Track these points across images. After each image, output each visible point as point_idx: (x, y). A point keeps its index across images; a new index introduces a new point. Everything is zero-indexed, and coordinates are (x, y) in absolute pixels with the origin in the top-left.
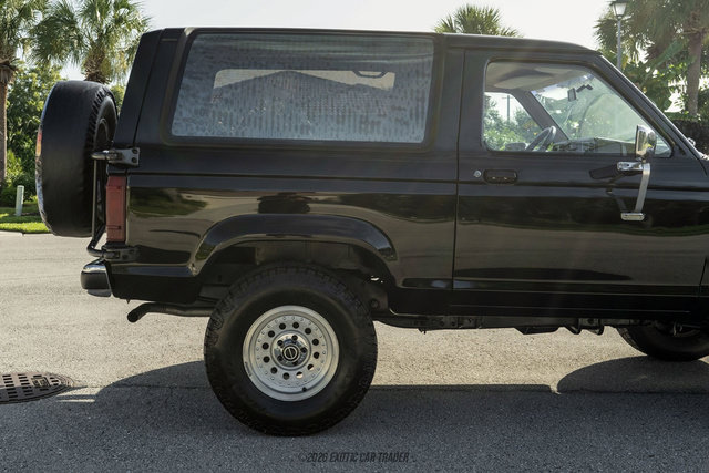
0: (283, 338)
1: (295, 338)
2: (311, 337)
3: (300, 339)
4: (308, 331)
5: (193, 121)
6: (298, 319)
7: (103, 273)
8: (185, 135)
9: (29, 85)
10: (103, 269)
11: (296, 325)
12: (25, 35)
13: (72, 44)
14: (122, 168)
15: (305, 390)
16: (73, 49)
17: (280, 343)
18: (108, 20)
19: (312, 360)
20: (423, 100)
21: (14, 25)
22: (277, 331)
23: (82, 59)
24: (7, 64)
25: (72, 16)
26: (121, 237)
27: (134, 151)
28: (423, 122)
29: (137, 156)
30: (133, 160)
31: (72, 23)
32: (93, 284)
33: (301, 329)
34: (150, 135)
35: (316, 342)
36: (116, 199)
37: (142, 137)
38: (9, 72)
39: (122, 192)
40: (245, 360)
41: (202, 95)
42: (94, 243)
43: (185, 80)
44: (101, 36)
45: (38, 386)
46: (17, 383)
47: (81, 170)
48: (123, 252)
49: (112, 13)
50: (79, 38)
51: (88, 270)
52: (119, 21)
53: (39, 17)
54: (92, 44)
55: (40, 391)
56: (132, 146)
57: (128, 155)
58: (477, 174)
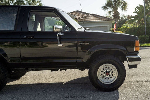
28: (14, 26)
52: (34, 1)
58: (25, 37)
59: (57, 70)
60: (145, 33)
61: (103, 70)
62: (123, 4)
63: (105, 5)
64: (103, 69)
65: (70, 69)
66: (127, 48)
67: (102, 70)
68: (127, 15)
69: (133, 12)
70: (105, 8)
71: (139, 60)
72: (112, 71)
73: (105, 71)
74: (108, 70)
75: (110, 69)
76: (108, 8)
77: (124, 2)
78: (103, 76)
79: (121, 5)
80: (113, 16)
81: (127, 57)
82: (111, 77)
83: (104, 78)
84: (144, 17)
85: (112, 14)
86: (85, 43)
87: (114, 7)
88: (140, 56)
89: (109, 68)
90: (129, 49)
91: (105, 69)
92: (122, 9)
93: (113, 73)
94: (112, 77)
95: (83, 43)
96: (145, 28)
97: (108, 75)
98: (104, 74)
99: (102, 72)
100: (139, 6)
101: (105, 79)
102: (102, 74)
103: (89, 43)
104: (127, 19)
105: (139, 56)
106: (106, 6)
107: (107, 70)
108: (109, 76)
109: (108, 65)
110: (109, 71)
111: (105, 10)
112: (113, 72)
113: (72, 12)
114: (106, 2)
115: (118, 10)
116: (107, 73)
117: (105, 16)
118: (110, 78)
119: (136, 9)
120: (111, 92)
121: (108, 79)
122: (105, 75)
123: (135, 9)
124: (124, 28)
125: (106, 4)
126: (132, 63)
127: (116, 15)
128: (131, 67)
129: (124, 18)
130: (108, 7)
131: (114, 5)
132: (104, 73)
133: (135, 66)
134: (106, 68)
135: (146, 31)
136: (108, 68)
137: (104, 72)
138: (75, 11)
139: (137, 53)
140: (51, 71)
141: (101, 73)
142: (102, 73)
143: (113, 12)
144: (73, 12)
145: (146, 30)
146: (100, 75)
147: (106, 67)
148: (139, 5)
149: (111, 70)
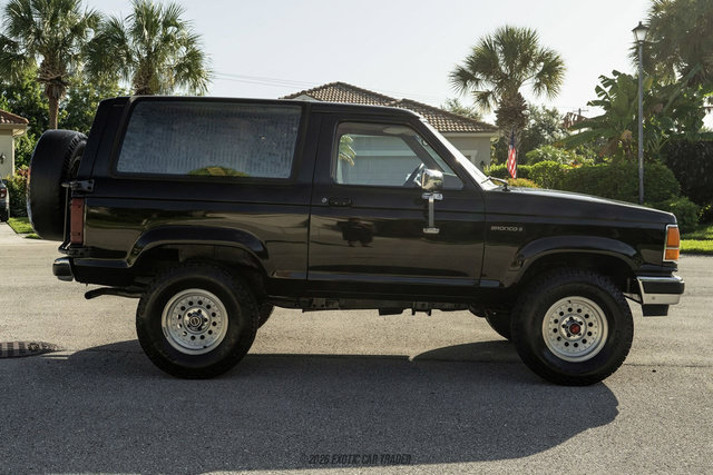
0: (191, 312)
1: (200, 311)
2: (211, 311)
3: (203, 313)
4: (209, 307)
5: (131, 161)
6: (201, 298)
7: (66, 264)
8: (127, 171)
9: (86, 95)
10: (67, 262)
11: (200, 303)
12: (76, 51)
13: (122, 61)
14: (81, 193)
15: (205, 347)
16: (122, 66)
17: (189, 315)
18: (156, 40)
19: (212, 328)
20: (290, 149)
21: (66, 43)
22: (187, 306)
23: (131, 75)
24: (59, 79)
25: (122, 34)
26: (80, 240)
27: (90, 182)
28: (289, 164)
29: (92, 186)
30: (89, 188)
31: (122, 41)
32: (61, 272)
33: (204, 305)
34: (101, 170)
35: (214, 315)
36: (77, 214)
37: (96, 173)
38: (60, 87)
39: (81, 209)
40: (164, 325)
41: (139, 144)
42: (65, 245)
43: (128, 134)
44: (149, 53)
45: (30, 349)
46: (16, 347)
47: (57, 194)
48: (80, 250)
49: (161, 32)
50: (129, 56)
51: (58, 263)
52: (167, 39)
53: (91, 35)
54: (142, 61)
55: (33, 352)
56: (88, 178)
57: (85, 185)
58: (325, 200)
59: (399, 311)
60: (638, 193)
61: (559, 318)
62: (542, 64)
63: (465, 66)
64: (562, 314)
65: (443, 310)
66: (643, 251)
67: (557, 316)
68: (544, 108)
69: (589, 104)
70: (463, 77)
71: (677, 288)
72: (588, 321)
73: (568, 319)
74: (575, 318)
75: (582, 314)
76: (477, 81)
77: (547, 55)
78: (558, 334)
79: (535, 67)
80: (499, 113)
81: (640, 280)
82: (584, 341)
83: (563, 341)
84: (633, 126)
85: (494, 107)
86: (509, 229)
87: (504, 77)
88: (679, 278)
89: (579, 311)
90: (647, 253)
91: (566, 312)
92: (538, 85)
93: (590, 329)
94: (589, 340)
95: (504, 229)
96: (641, 172)
97: (575, 333)
98: (563, 330)
99: (556, 321)
100: (611, 77)
101: (567, 344)
102: (555, 330)
103: (521, 229)
104: (543, 126)
105: (677, 277)
106: (471, 68)
107: (571, 319)
108: (577, 337)
109: (577, 302)
110: (579, 320)
111: (465, 85)
112: (591, 325)
113: (315, 90)
114: (471, 53)
115: (521, 90)
116: (574, 328)
117: (447, 108)
118: (580, 343)
119: (603, 87)
120: (587, 389)
121: (576, 345)
122: (565, 334)
123: (598, 89)
124: (545, 166)
125: (471, 63)
126: (654, 298)
127: (513, 111)
128: (650, 310)
129: (533, 122)
130: (479, 76)
131: (503, 68)
132: (564, 326)
133: (660, 310)
134: (570, 310)
135: (645, 185)
136: (575, 310)
137: (564, 322)
138: (331, 85)
139: (672, 267)
140: (381, 314)
141: (553, 326)
142: (556, 326)
143: (499, 98)
144: (321, 88)
145: (642, 182)
146: (551, 331)
147: (570, 306)
148: (615, 73)
149: (587, 316)
